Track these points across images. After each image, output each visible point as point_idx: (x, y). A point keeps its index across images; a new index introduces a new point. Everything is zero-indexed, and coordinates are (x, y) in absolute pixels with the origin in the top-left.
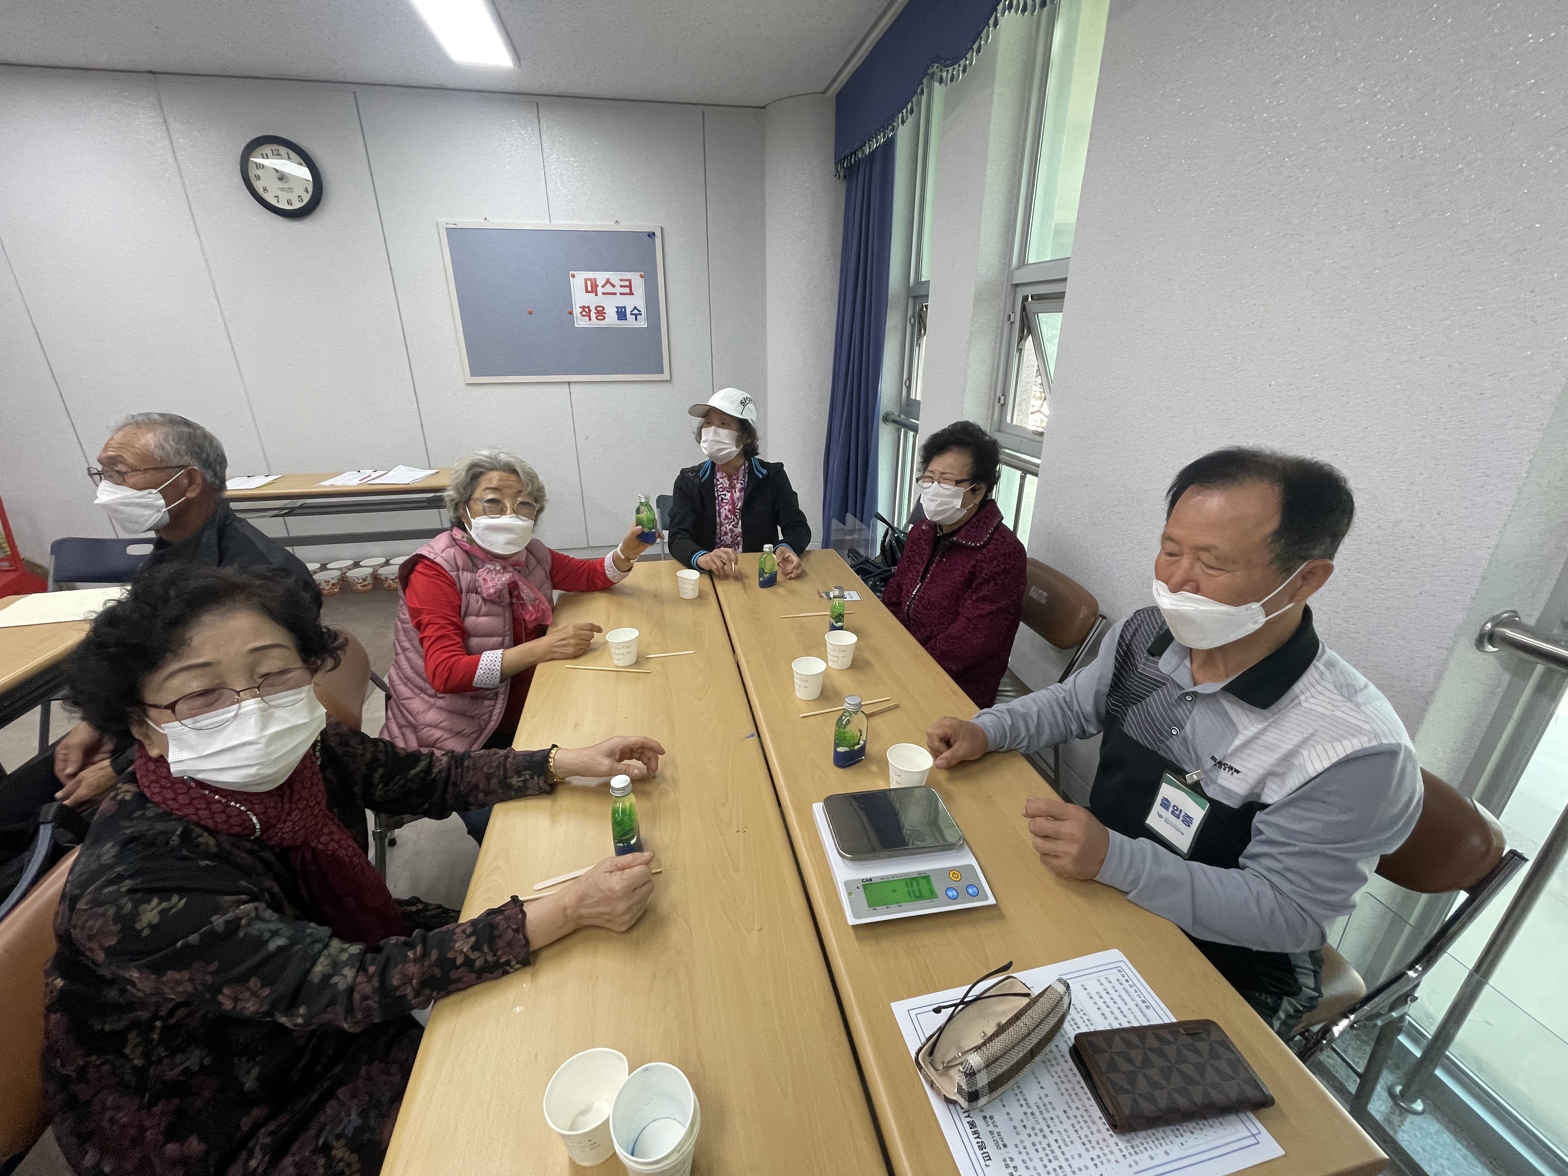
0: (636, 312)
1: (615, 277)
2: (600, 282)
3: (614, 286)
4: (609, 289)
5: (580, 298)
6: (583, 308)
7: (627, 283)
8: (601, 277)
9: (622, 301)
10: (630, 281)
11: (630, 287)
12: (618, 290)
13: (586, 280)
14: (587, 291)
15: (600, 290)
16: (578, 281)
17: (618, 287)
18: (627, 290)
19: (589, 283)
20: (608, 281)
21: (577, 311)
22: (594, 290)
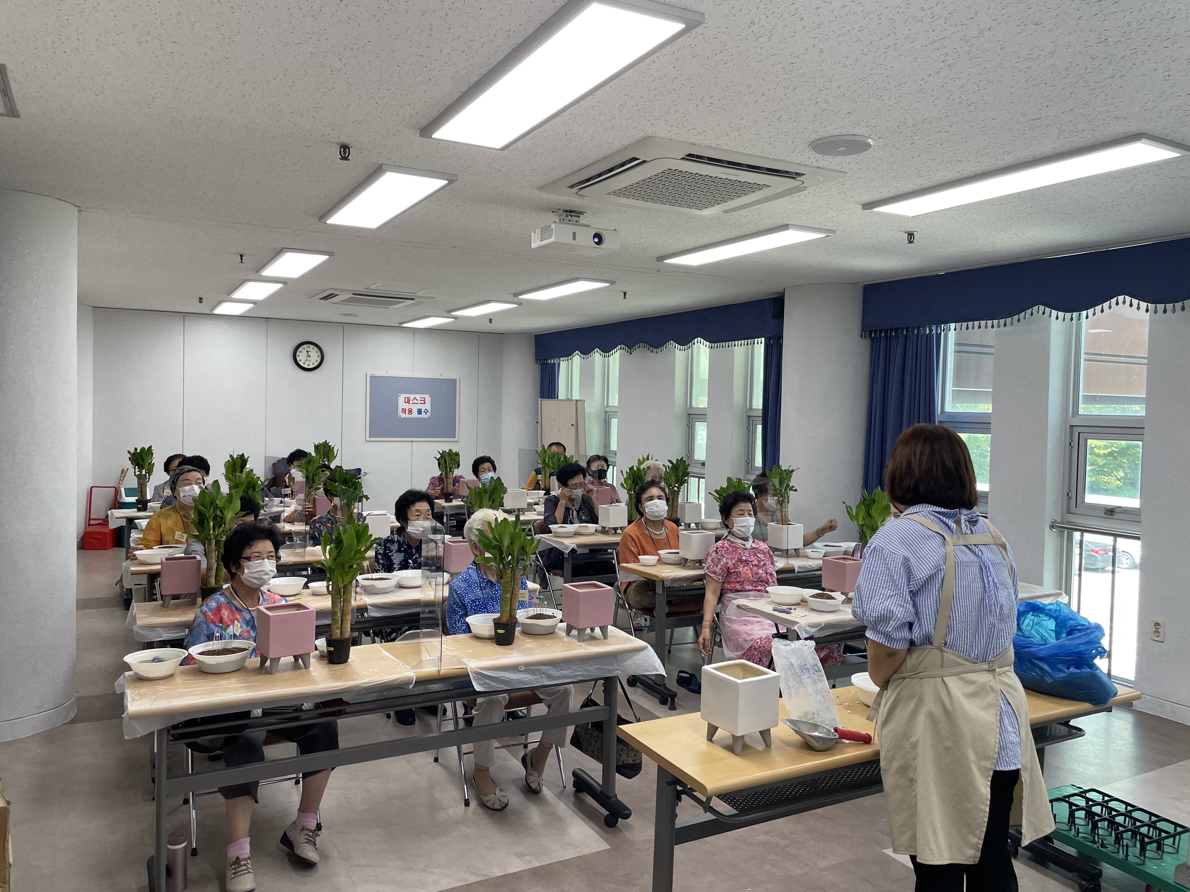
5: (402, 405)
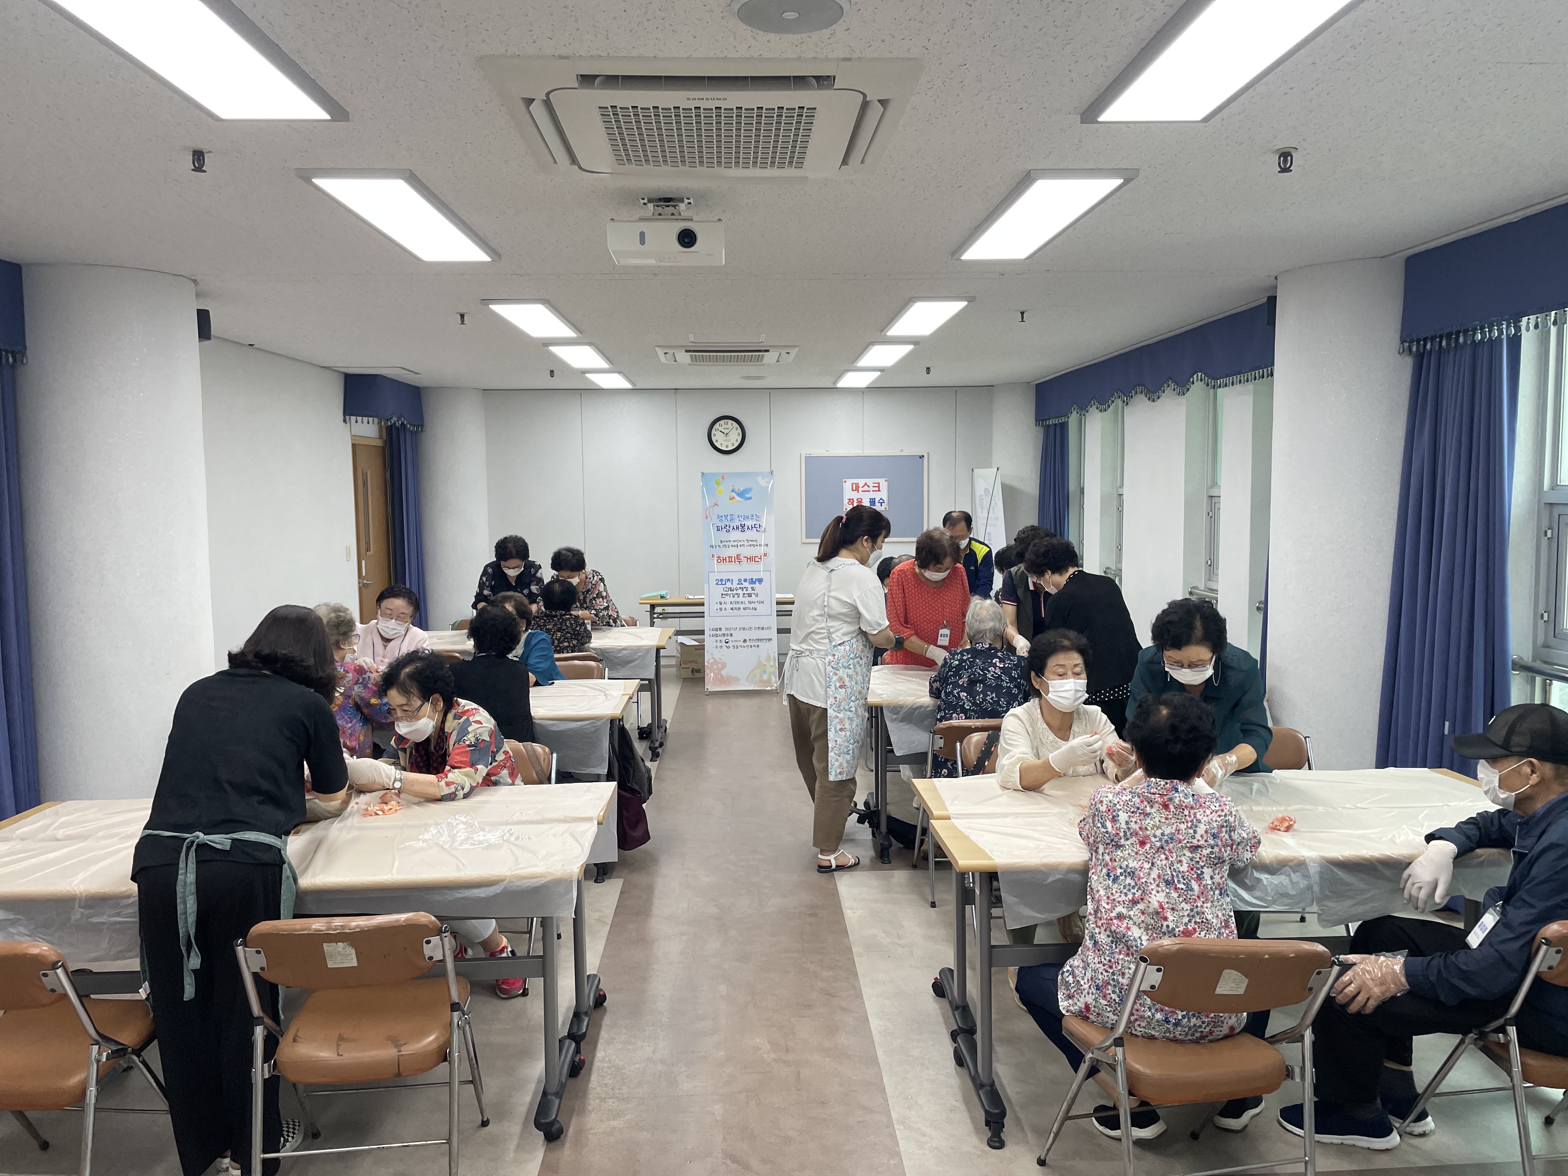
0: (881, 501)
1: (870, 482)
2: (861, 485)
3: (869, 487)
4: (866, 488)
6: (850, 499)
7: (877, 485)
8: (861, 482)
9: (872, 495)
10: (879, 483)
11: (879, 487)
12: (871, 489)
13: (853, 484)
14: (853, 490)
15: (860, 489)
16: (848, 485)
17: (871, 487)
18: (877, 489)
19: (854, 486)
20: (866, 484)
21: (846, 501)
22: (857, 489)
